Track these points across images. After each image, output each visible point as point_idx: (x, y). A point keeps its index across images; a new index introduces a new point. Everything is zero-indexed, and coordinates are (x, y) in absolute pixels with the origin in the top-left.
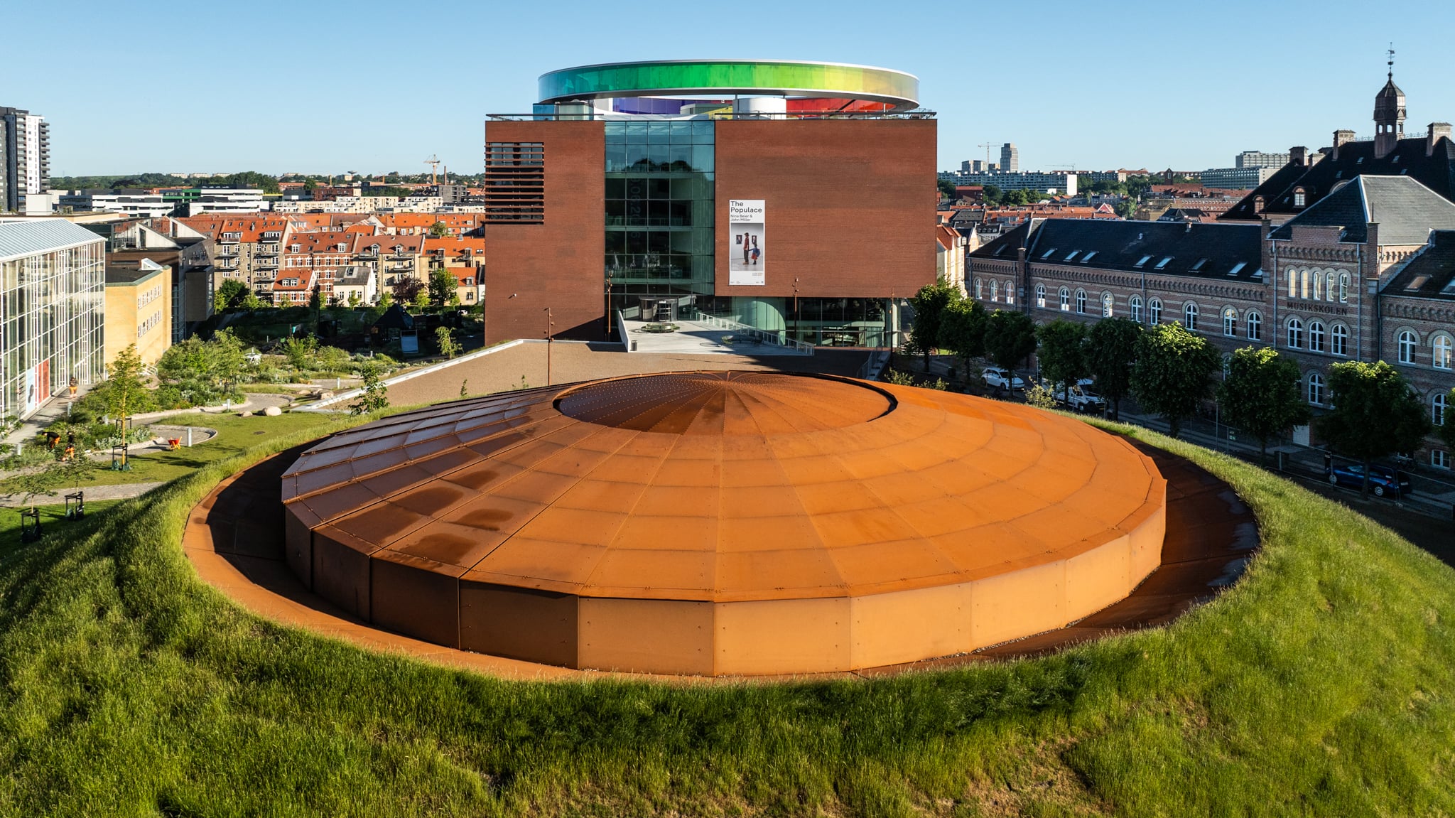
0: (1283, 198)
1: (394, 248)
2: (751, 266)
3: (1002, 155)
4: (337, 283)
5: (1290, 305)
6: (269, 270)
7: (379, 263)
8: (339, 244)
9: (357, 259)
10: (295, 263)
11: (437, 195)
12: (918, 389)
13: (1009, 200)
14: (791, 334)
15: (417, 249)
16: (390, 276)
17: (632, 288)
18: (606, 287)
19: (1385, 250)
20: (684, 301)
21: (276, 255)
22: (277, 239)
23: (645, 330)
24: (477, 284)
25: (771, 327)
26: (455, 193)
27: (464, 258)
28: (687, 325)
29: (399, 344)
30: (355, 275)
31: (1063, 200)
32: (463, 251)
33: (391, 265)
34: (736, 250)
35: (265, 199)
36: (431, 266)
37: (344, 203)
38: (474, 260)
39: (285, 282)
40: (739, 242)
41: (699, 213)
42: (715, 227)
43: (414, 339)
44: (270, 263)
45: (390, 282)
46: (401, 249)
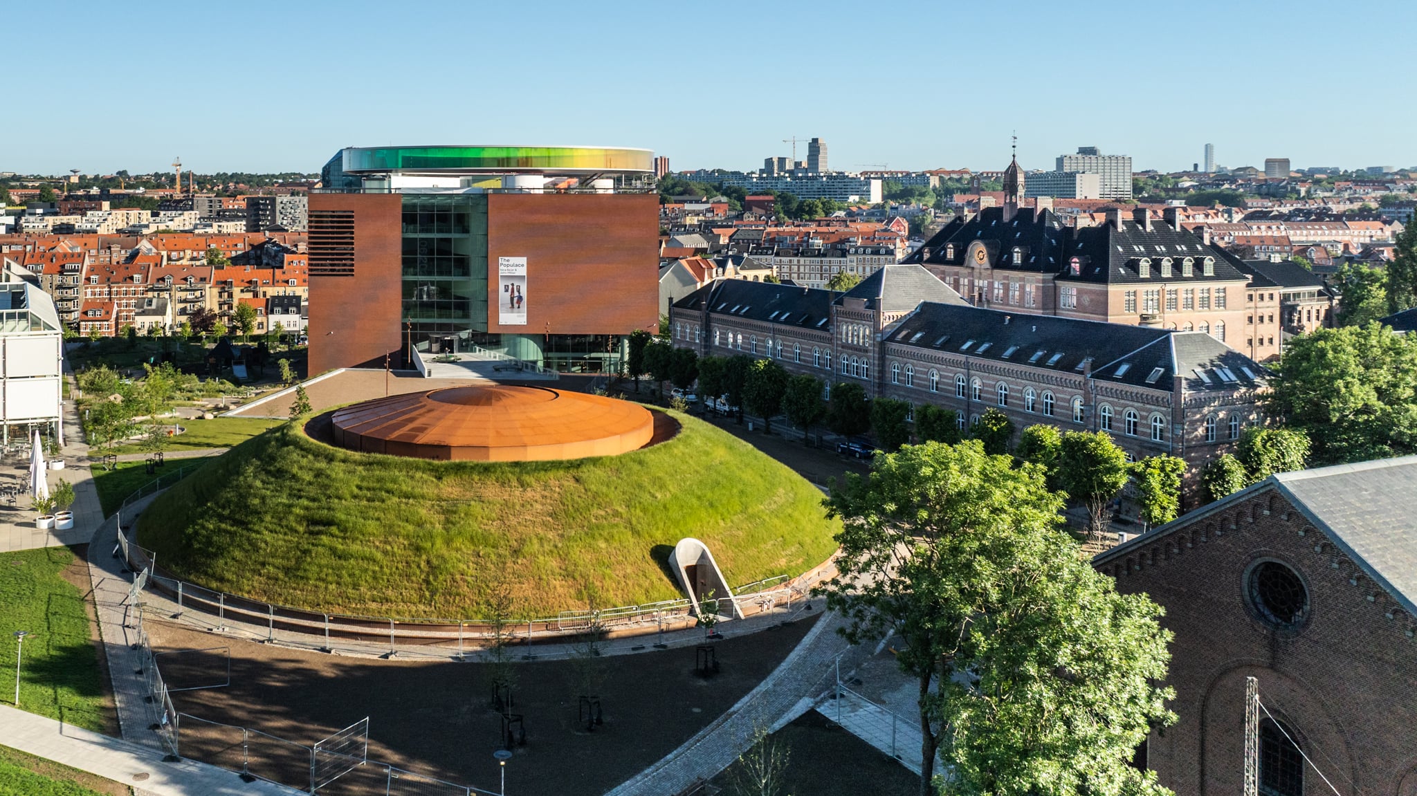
0: (940, 251)
1: (186, 279)
2: (516, 309)
3: (810, 151)
4: (137, 314)
5: (843, 347)
6: (70, 300)
7: (173, 293)
8: (135, 276)
9: (152, 290)
10: (94, 294)
11: (192, 209)
12: (610, 399)
13: (803, 211)
14: (547, 365)
15: (208, 280)
16: (182, 305)
17: (423, 326)
18: (405, 326)
19: (887, 314)
20: (464, 335)
21: (77, 286)
22: (77, 271)
23: (434, 361)
24: (267, 314)
25: (532, 358)
26: (211, 206)
27: (252, 288)
28: (465, 357)
29: (232, 371)
30: (154, 306)
31: (860, 211)
32: (250, 282)
33: (183, 295)
34: (504, 297)
35: (8, 214)
36: (221, 296)
37: (96, 219)
38: (261, 290)
39: (90, 313)
40: (507, 291)
41: (475, 264)
42: (487, 276)
43: (243, 368)
44: (70, 294)
45: (183, 312)
46: (193, 280)
